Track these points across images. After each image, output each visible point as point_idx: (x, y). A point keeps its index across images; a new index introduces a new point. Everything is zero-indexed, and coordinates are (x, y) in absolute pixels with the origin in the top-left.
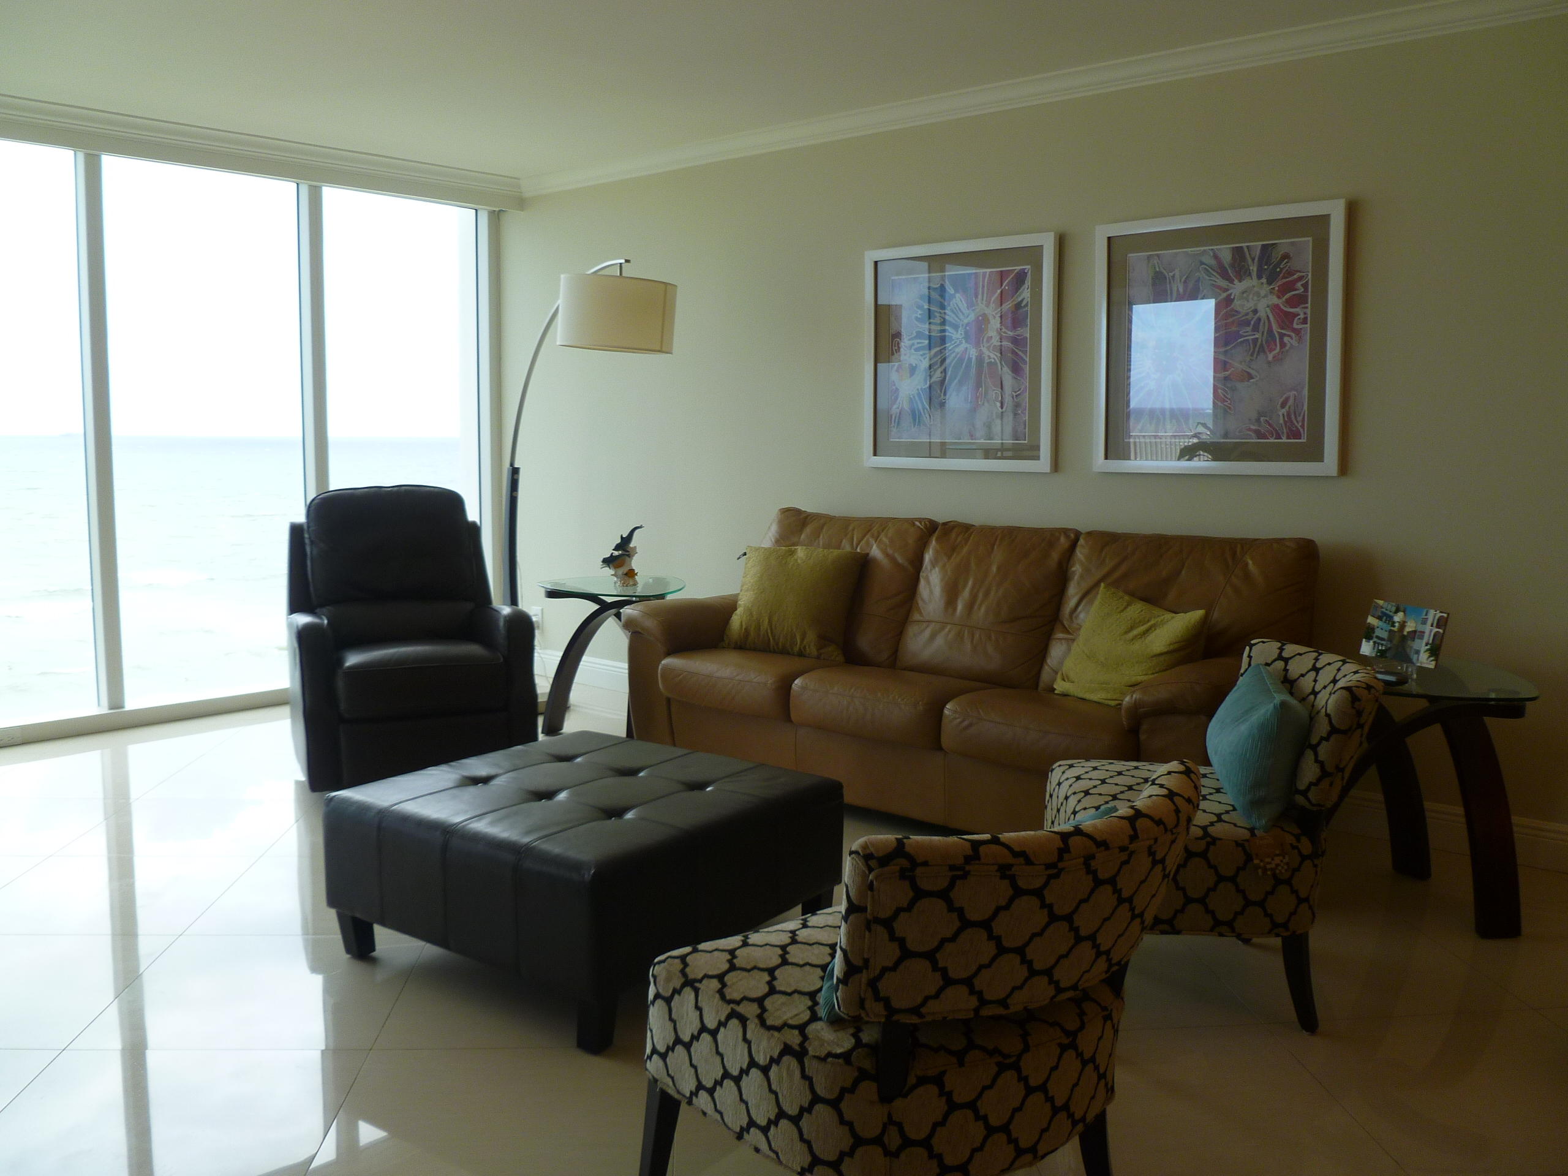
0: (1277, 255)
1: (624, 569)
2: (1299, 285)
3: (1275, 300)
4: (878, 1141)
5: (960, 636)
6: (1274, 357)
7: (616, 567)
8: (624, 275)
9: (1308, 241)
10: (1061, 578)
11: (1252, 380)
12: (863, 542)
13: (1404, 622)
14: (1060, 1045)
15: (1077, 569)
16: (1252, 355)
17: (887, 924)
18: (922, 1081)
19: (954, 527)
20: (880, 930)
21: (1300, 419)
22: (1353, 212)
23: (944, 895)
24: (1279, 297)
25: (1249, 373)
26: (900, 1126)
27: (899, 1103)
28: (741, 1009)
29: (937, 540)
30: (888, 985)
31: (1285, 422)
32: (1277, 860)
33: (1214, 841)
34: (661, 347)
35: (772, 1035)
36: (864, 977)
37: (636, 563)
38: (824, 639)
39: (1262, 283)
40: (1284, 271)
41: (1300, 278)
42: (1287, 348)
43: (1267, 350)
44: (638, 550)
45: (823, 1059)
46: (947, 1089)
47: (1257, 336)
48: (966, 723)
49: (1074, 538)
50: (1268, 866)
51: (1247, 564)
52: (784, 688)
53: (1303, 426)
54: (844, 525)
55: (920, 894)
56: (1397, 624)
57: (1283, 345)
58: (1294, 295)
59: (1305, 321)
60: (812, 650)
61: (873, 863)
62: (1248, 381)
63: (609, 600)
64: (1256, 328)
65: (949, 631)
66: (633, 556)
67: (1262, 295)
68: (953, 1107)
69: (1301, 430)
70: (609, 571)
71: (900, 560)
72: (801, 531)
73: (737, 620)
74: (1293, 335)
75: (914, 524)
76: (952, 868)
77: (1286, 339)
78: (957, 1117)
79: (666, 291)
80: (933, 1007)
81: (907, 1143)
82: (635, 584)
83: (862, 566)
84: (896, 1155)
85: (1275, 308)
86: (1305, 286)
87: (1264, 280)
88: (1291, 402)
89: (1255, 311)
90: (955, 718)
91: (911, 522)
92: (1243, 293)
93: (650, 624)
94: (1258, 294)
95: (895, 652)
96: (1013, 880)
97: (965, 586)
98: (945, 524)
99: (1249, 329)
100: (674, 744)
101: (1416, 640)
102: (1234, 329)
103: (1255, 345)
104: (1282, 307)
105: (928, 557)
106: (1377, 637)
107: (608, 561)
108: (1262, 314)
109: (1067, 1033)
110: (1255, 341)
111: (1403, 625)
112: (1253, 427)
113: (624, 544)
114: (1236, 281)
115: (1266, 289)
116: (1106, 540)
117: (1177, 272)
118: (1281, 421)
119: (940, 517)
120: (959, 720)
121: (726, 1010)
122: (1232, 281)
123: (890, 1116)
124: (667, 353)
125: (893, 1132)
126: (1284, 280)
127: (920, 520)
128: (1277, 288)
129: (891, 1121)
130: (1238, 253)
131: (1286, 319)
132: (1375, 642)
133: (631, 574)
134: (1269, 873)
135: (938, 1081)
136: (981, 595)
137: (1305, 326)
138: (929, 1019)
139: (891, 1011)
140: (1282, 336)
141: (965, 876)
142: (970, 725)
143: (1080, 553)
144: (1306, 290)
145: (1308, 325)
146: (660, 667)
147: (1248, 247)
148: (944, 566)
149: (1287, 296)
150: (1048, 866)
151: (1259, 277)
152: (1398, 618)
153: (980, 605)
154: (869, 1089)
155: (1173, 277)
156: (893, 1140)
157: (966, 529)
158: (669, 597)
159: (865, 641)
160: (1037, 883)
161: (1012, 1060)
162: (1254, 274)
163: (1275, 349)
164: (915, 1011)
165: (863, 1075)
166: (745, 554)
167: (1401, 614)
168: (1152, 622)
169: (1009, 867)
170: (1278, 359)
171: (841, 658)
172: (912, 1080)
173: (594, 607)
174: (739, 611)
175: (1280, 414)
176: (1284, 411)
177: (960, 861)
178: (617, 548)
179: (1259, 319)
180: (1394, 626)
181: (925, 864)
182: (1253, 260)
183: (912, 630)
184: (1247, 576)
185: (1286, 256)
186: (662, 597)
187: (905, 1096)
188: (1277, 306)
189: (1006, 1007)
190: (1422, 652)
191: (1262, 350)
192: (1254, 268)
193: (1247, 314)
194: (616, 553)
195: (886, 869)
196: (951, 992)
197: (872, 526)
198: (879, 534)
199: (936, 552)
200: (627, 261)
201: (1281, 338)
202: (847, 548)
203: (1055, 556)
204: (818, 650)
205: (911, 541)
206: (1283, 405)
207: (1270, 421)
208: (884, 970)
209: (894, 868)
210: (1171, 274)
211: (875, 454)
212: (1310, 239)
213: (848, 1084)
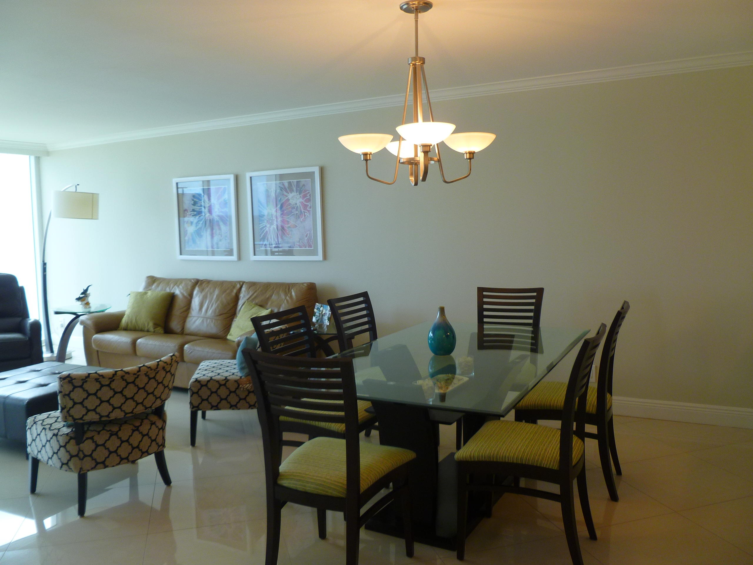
0: (301, 184)
1: (85, 302)
2: (308, 195)
3: (301, 200)
4: (77, 456)
5: (203, 321)
6: (303, 220)
7: (82, 301)
8: (77, 191)
9: (309, 180)
10: (237, 298)
11: (297, 228)
12: (173, 289)
13: (323, 310)
14: (132, 429)
15: (241, 295)
16: (296, 219)
17: (68, 395)
18: (87, 439)
19: (204, 282)
20: (67, 398)
21: (311, 241)
22: (322, 171)
23: (81, 387)
24: (303, 199)
25: (296, 226)
26: (82, 451)
27: (81, 445)
28: (45, 427)
29: (198, 286)
30: (72, 412)
31: (307, 242)
32: (248, 385)
33: (228, 380)
34: (92, 217)
35: (51, 432)
36: (65, 410)
37: (90, 299)
38: (156, 325)
39: (298, 194)
40: (304, 190)
41: (309, 193)
42: (306, 216)
43: (300, 217)
44: (91, 294)
45: (61, 435)
46: (95, 441)
47: (297, 213)
48: (190, 351)
49: (242, 284)
50: (245, 387)
51: (292, 292)
52: (134, 343)
53: (312, 243)
54: (167, 281)
55: (75, 387)
56: (321, 311)
57: (305, 216)
58: (307, 199)
59: (310, 208)
60: (152, 329)
61: (61, 379)
62: (296, 228)
63: (80, 314)
64: (297, 210)
65: (200, 320)
66: (89, 296)
67: (298, 198)
68: (97, 446)
69: (312, 245)
70: (79, 303)
71: (185, 294)
72: (153, 284)
73: (124, 320)
74: (307, 212)
75: (191, 281)
76: (82, 380)
77: (306, 214)
78: (99, 448)
79: (93, 197)
80: (85, 418)
81: (85, 456)
82: (90, 307)
83: (172, 298)
84: (82, 459)
85: (302, 203)
86: (310, 195)
87: (298, 193)
88: (308, 235)
89: (296, 204)
90: (188, 350)
91: (190, 280)
92: (293, 197)
93: (89, 322)
94: (296, 198)
95: (183, 328)
96: (100, 382)
97: (205, 303)
98: (202, 280)
99: (295, 210)
100: (100, 366)
101: (325, 316)
102: (290, 210)
103: (297, 215)
104: (304, 203)
105: (195, 292)
106: (317, 315)
107: (79, 299)
108: (298, 205)
109: (135, 427)
110: (297, 214)
111: (322, 312)
112: (298, 244)
113: (85, 292)
114: (290, 193)
115: (298, 196)
116: (252, 285)
117: (272, 189)
118: (306, 242)
119: (201, 278)
120: (188, 351)
121: (42, 427)
122: (288, 193)
123: (79, 448)
124: (96, 219)
125: (81, 453)
126: (304, 193)
127: (193, 279)
128: (302, 196)
129: (80, 450)
130: (290, 183)
131: (305, 206)
132: (316, 317)
133: (88, 304)
134: (245, 389)
135: (92, 438)
136: (210, 306)
137: (311, 209)
138: (85, 421)
139: (74, 419)
140: (304, 212)
141: (86, 382)
142: (191, 352)
143: (243, 289)
144: (310, 197)
145: (312, 209)
146: (93, 339)
147: (292, 182)
148: (199, 296)
149: (305, 199)
150: (110, 378)
151: (297, 192)
152: (321, 309)
153: (210, 310)
154: (73, 442)
155: (271, 191)
156: (81, 455)
157: (208, 282)
158: (106, 311)
159: (175, 325)
160: (107, 383)
161: (115, 433)
162: (295, 191)
163: (303, 217)
164: (81, 419)
165: (71, 438)
166: (129, 294)
167: (322, 308)
168: (259, 313)
169: (98, 379)
170: (304, 221)
171: (162, 332)
172: (84, 438)
173: (74, 316)
174: (125, 316)
175: (306, 239)
176: (307, 238)
177: (85, 378)
178: (82, 294)
179: (297, 207)
180: (320, 312)
181: (75, 379)
182: (294, 186)
183: (189, 320)
184: (291, 297)
185: (304, 185)
186: (103, 311)
187: (83, 443)
188: (302, 202)
189: (109, 418)
190: (326, 319)
191: (299, 217)
192: (295, 189)
193: (294, 205)
194: (82, 296)
195: (65, 381)
196: (90, 413)
197: (177, 282)
198: (179, 285)
199: (198, 291)
200: (78, 185)
201: (304, 213)
202: (168, 290)
203: (235, 291)
204: (154, 329)
205: (189, 287)
206: (306, 236)
207: (303, 242)
208: (70, 408)
209: (66, 380)
210: (271, 190)
211: (181, 254)
212: (310, 179)
213: (67, 441)
